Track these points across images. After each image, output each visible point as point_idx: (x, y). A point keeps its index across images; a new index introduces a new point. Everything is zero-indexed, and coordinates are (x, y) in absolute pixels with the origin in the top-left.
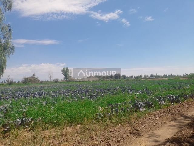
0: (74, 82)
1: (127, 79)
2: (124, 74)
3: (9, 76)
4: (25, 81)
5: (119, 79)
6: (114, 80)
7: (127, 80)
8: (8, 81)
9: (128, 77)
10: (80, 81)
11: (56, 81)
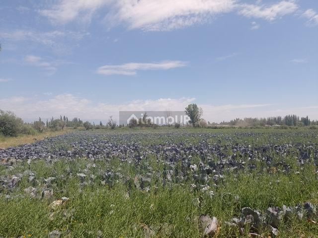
0: (205, 128)
1: (311, 126)
2: (305, 117)
3: (111, 117)
4: (132, 125)
5: (295, 125)
6: (282, 128)
7: (311, 128)
8: (110, 123)
9: (313, 123)
10: (216, 128)
11: (177, 126)
